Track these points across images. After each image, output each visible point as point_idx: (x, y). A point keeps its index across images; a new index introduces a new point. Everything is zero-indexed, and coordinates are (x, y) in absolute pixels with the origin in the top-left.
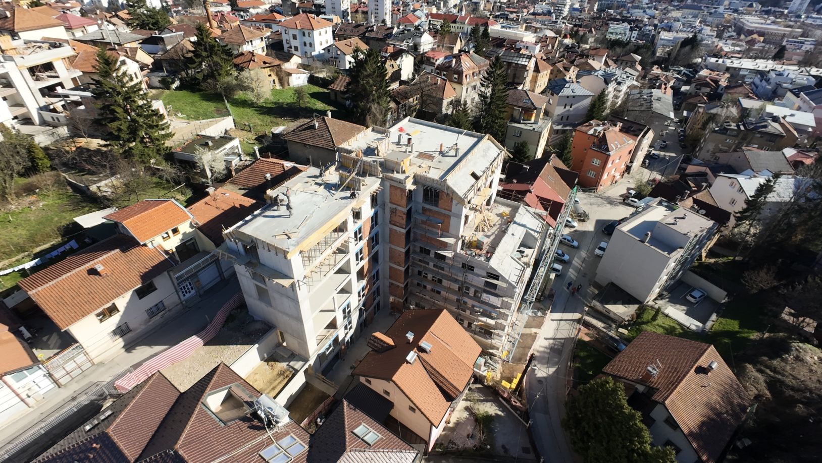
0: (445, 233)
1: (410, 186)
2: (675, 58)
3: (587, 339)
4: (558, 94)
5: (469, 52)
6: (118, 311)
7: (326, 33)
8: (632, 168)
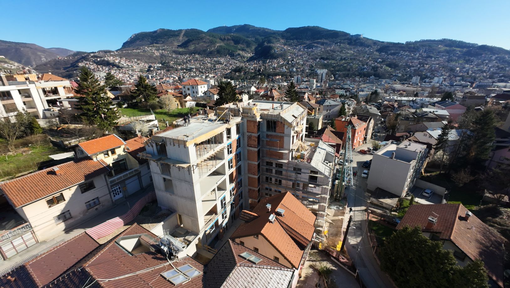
0: (281, 149)
1: (258, 119)
2: (370, 99)
3: (374, 220)
4: (322, 105)
5: (276, 89)
6: (65, 200)
7: (204, 87)
8: (367, 139)
